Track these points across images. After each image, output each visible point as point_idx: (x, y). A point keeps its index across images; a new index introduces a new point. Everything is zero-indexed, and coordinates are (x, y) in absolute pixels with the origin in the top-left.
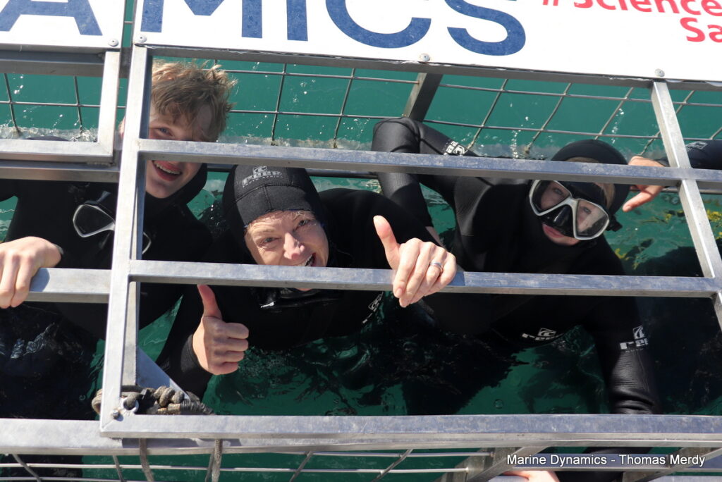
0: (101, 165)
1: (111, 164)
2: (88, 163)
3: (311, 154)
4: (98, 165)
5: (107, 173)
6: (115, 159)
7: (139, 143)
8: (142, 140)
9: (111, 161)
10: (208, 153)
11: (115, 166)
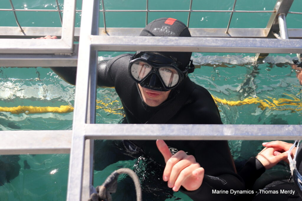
0: (64, 55)
1: (72, 54)
2: (56, 54)
3: (214, 42)
4: (62, 55)
5: (70, 60)
6: (74, 51)
7: (91, 39)
8: (93, 36)
9: (72, 52)
10: (140, 44)
11: (75, 55)
